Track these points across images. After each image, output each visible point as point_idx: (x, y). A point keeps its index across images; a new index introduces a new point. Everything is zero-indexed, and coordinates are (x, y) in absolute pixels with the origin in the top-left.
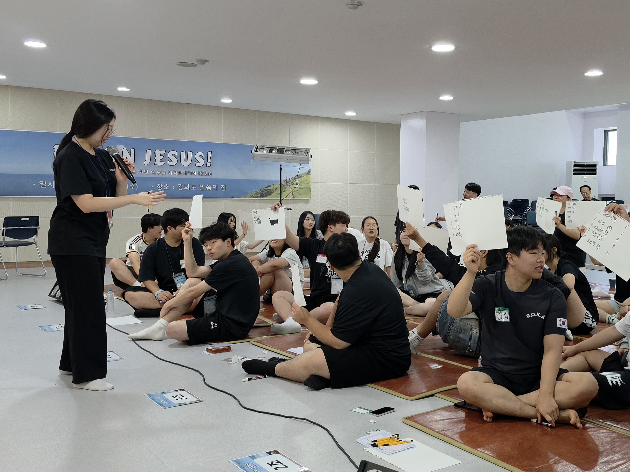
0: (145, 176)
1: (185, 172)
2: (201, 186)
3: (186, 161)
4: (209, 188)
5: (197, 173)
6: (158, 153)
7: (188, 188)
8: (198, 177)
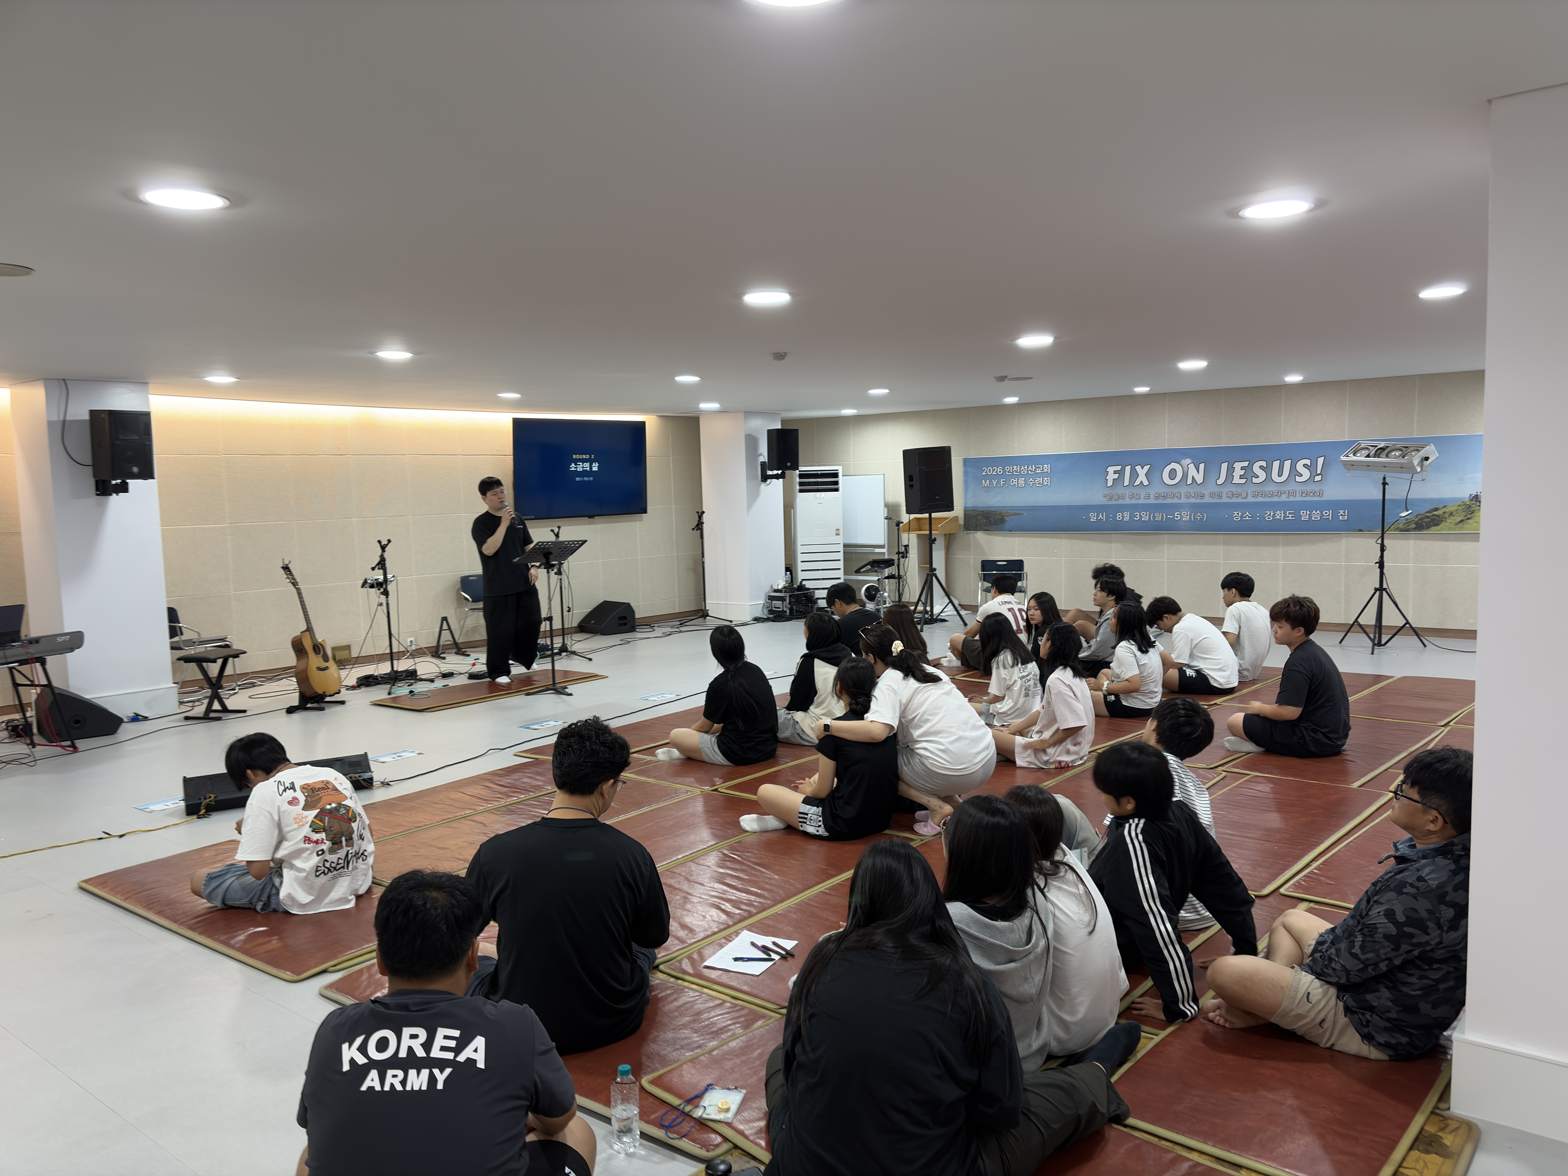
0: (1216, 500)
1: (1278, 493)
2: (1303, 513)
3: (1280, 474)
4: (1316, 515)
5: (1298, 494)
6: (1238, 466)
7: (1281, 516)
8: (1298, 498)
